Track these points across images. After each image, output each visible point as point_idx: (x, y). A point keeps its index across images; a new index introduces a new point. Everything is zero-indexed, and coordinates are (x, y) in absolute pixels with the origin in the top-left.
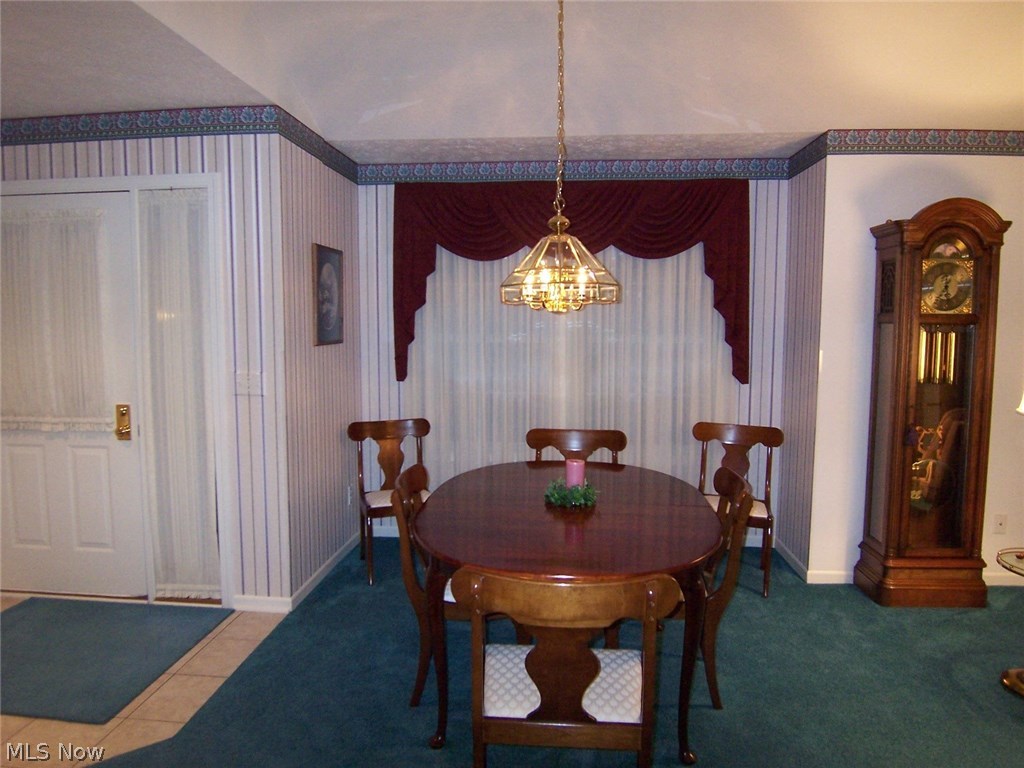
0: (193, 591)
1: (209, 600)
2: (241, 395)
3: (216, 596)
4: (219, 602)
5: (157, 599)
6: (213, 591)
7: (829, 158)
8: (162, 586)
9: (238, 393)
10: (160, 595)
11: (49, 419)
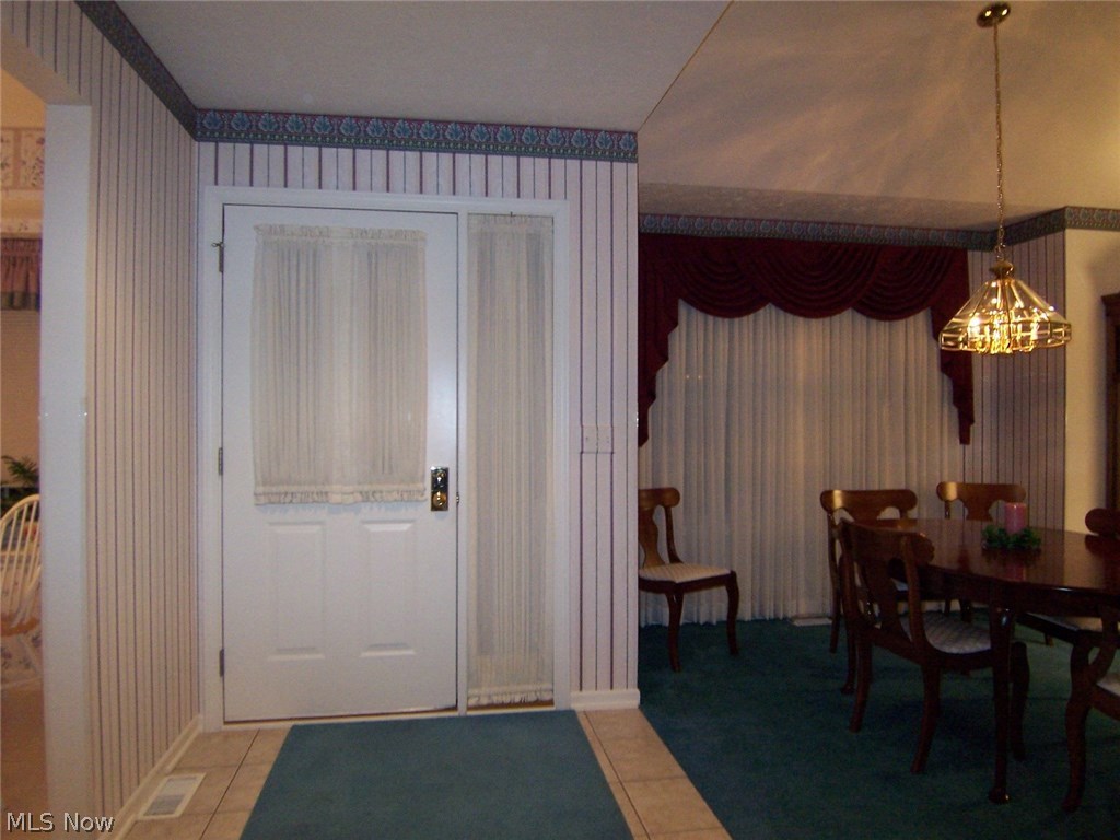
0: (516, 693)
1: (538, 703)
2: (588, 453)
3: (546, 697)
4: (551, 703)
5: (470, 708)
6: (541, 691)
7: (1068, 231)
8: (476, 691)
9: (585, 450)
10: (472, 702)
11: (336, 487)
